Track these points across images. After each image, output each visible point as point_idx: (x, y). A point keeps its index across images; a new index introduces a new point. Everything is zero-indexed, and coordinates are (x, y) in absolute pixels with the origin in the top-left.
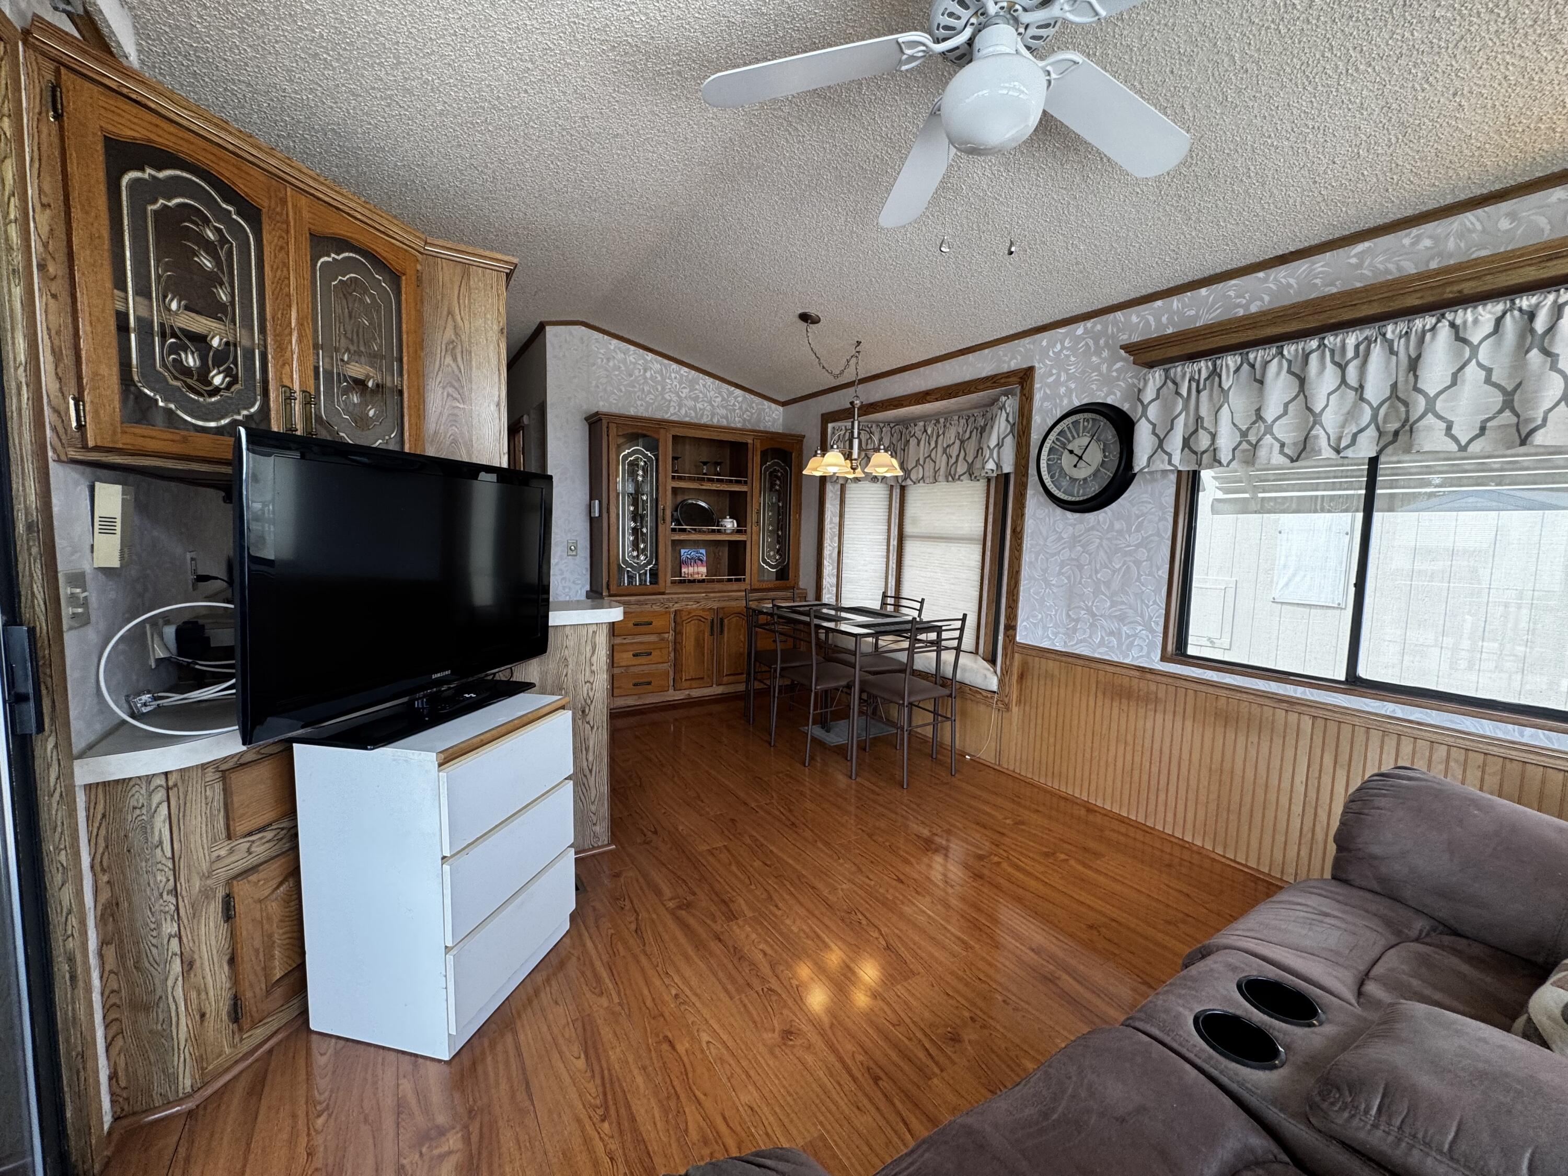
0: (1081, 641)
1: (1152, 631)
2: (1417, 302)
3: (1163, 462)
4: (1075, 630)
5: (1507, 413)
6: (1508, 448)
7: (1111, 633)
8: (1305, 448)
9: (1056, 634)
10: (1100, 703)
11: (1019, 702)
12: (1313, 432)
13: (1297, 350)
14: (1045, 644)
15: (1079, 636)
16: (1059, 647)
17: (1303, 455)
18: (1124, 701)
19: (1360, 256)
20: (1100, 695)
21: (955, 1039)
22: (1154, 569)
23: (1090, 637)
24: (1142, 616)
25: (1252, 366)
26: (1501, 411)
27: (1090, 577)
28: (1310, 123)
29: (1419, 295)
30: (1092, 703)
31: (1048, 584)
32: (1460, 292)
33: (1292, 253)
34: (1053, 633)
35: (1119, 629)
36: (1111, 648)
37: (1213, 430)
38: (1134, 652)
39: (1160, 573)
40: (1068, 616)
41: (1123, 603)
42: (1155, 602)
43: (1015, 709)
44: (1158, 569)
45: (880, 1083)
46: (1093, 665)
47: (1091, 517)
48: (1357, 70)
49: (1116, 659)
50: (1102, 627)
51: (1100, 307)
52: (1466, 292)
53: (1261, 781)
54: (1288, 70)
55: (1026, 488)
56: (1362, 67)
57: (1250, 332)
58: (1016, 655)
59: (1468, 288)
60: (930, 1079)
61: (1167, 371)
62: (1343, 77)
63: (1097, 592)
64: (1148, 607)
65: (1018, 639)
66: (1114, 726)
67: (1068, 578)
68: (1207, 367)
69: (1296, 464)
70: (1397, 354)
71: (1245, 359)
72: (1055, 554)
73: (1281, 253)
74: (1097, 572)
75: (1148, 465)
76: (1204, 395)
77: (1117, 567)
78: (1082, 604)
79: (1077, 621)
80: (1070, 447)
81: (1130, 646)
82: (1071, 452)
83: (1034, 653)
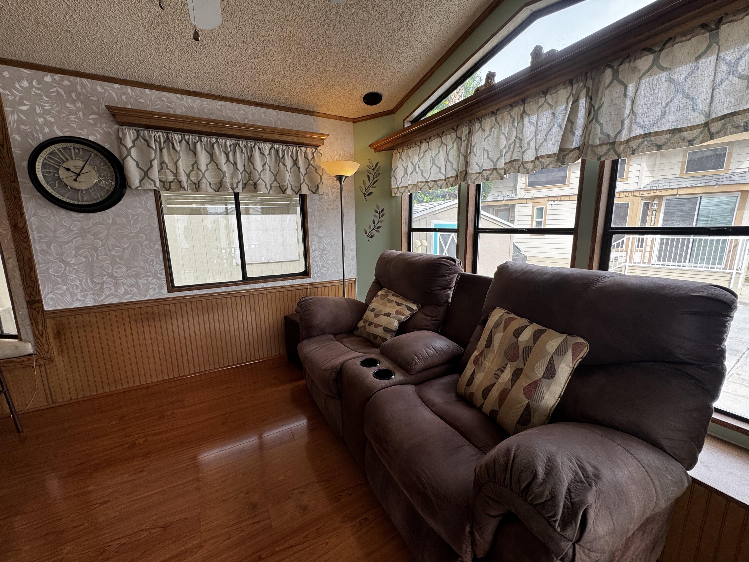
0: (109, 296)
1: (159, 279)
2: (251, 136)
3: (150, 184)
4: (101, 290)
5: (275, 182)
6: (278, 194)
7: (132, 285)
8: (221, 186)
9: (85, 296)
10: (134, 328)
11: (61, 352)
12: (224, 180)
13: (207, 141)
14: (77, 305)
15: (106, 292)
16: (90, 303)
17: (220, 189)
18: (151, 321)
19: (221, 106)
20: (133, 323)
21: (254, 506)
22: (152, 245)
23: (116, 291)
24: (151, 272)
25: (188, 143)
26: (274, 182)
27: (106, 254)
28: (230, 42)
29: (251, 133)
30: (128, 329)
31: (67, 264)
32: (262, 136)
33: (193, 92)
34: (82, 296)
35: (137, 283)
36: (135, 294)
37: (174, 171)
38: (151, 292)
39: (156, 246)
40: (93, 282)
41: (135, 267)
42: (157, 263)
43: (58, 359)
44: (155, 245)
45: (263, 556)
46: (123, 307)
47: (97, 216)
48: (253, 34)
49: (139, 299)
50: (123, 284)
51: (68, 68)
52: (264, 137)
53: (227, 329)
54: (236, 14)
55: (19, 192)
56: (255, 34)
57: (187, 125)
58: (47, 320)
59: (265, 136)
60: (271, 526)
61: (138, 131)
62: (249, 33)
63: (113, 263)
64: (153, 266)
65: (46, 308)
66: (148, 337)
67: (86, 257)
68: (163, 136)
69: (217, 193)
70: (244, 153)
71: (183, 138)
72: (68, 242)
73: (189, 89)
74: (110, 251)
75: (141, 186)
76: (165, 151)
77: (126, 246)
78: (103, 272)
79: (102, 283)
80: (65, 165)
81: (147, 290)
82: (68, 170)
83: (67, 314)
